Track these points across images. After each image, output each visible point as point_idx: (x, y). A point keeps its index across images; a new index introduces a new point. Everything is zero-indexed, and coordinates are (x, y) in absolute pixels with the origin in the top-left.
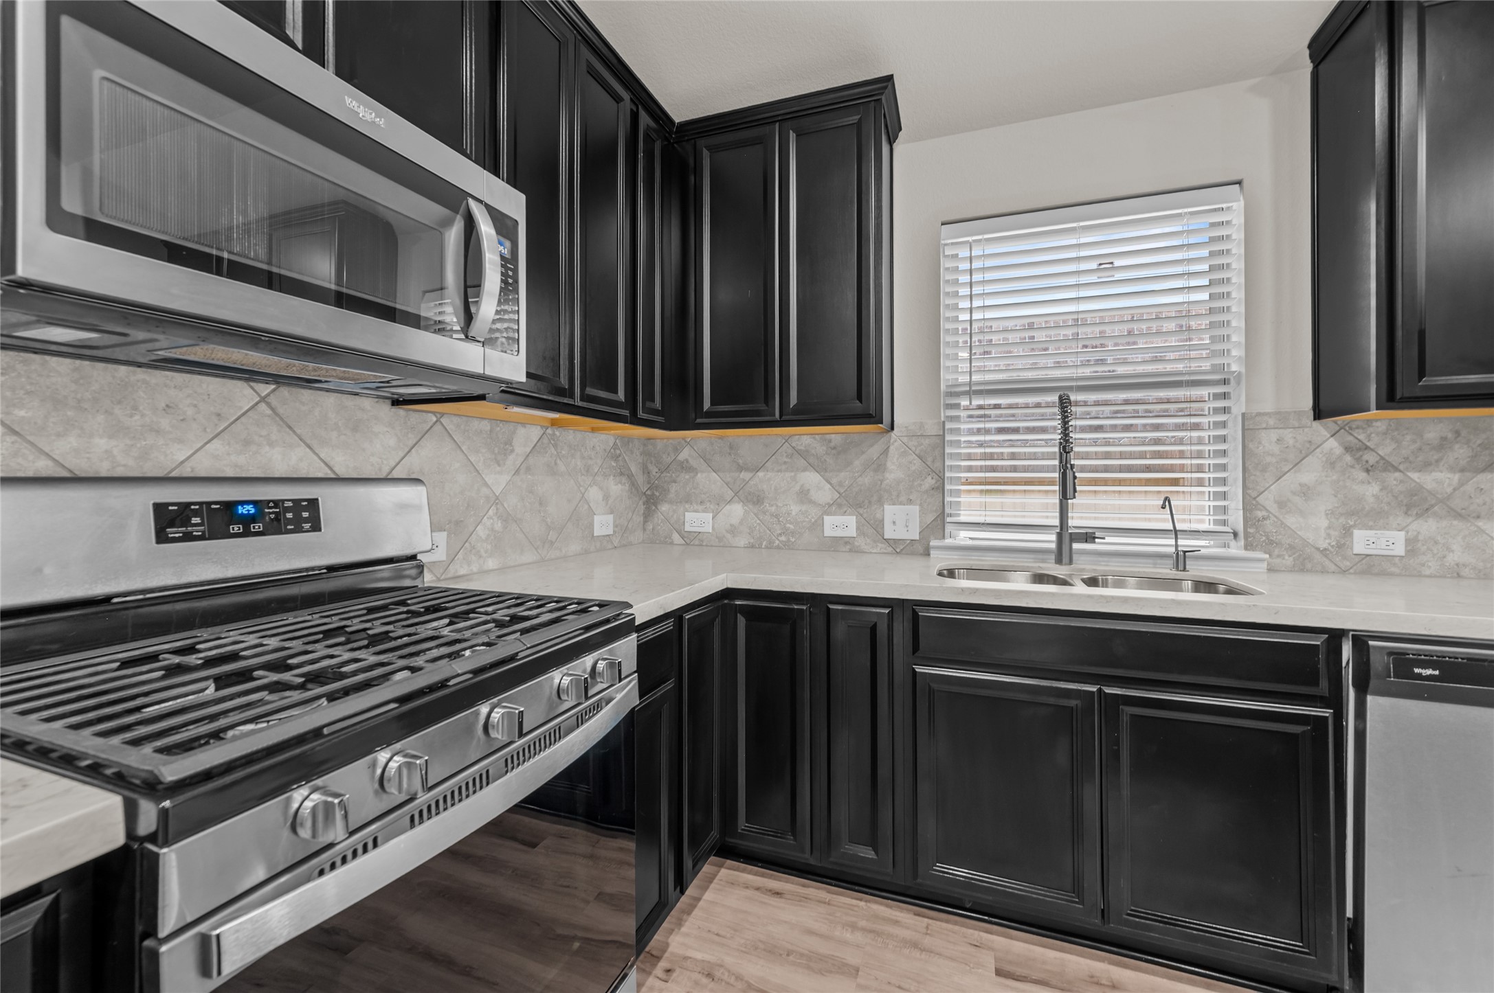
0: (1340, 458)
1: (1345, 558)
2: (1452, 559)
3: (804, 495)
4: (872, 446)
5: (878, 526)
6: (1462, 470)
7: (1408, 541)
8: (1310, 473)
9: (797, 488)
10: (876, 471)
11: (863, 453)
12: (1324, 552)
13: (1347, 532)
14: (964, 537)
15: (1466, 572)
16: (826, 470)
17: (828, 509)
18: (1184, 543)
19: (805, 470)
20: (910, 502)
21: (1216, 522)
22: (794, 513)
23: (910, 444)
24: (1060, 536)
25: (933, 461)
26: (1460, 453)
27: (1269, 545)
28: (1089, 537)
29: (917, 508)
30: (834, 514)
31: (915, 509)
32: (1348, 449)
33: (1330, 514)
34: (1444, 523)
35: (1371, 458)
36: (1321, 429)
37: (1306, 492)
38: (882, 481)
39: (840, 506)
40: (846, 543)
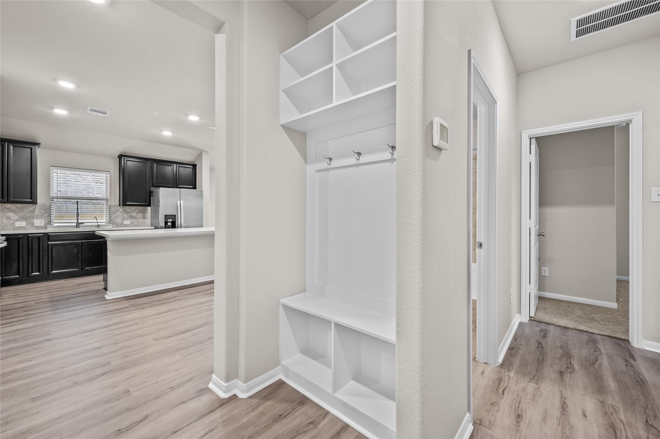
0: (122, 211)
1: (123, 225)
2: (135, 224)
3: (8, 218)
4: (30, 208)
5: (33, 224)
6: (137, 213)
7: (131, 222)
8: (118, 213)
9: (6, 216)
10: (32, 213)
11: (28, 209)
12: (120, 224)
13: (123, 221)
14: (56, 225)
15: (137, 225)
16: (16, 212)
17: (17, 221)
18: (99, 224)
19: (8, 212)
20: (42, 219)
21: (106, 221)
22: (4, 222)
23: (42, 207)
24: (77, 223)
25: (48, 211)
26: (136, 211)
27: (113, 223)
28: (83, 223)
29: (44, 220)
30: (19, 222)
31: (43, 220)
32: (123, 210)
33: (121, 219)
34: (135, 220)
35: (126, 211)
36: (120, 208)
37: (118, 216)
38: (33, 215)
39: (20, 220)
40: (23, 228)
